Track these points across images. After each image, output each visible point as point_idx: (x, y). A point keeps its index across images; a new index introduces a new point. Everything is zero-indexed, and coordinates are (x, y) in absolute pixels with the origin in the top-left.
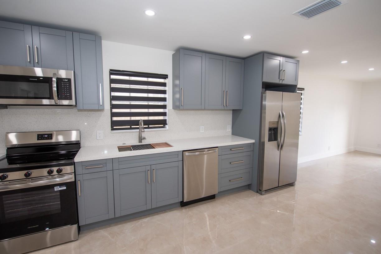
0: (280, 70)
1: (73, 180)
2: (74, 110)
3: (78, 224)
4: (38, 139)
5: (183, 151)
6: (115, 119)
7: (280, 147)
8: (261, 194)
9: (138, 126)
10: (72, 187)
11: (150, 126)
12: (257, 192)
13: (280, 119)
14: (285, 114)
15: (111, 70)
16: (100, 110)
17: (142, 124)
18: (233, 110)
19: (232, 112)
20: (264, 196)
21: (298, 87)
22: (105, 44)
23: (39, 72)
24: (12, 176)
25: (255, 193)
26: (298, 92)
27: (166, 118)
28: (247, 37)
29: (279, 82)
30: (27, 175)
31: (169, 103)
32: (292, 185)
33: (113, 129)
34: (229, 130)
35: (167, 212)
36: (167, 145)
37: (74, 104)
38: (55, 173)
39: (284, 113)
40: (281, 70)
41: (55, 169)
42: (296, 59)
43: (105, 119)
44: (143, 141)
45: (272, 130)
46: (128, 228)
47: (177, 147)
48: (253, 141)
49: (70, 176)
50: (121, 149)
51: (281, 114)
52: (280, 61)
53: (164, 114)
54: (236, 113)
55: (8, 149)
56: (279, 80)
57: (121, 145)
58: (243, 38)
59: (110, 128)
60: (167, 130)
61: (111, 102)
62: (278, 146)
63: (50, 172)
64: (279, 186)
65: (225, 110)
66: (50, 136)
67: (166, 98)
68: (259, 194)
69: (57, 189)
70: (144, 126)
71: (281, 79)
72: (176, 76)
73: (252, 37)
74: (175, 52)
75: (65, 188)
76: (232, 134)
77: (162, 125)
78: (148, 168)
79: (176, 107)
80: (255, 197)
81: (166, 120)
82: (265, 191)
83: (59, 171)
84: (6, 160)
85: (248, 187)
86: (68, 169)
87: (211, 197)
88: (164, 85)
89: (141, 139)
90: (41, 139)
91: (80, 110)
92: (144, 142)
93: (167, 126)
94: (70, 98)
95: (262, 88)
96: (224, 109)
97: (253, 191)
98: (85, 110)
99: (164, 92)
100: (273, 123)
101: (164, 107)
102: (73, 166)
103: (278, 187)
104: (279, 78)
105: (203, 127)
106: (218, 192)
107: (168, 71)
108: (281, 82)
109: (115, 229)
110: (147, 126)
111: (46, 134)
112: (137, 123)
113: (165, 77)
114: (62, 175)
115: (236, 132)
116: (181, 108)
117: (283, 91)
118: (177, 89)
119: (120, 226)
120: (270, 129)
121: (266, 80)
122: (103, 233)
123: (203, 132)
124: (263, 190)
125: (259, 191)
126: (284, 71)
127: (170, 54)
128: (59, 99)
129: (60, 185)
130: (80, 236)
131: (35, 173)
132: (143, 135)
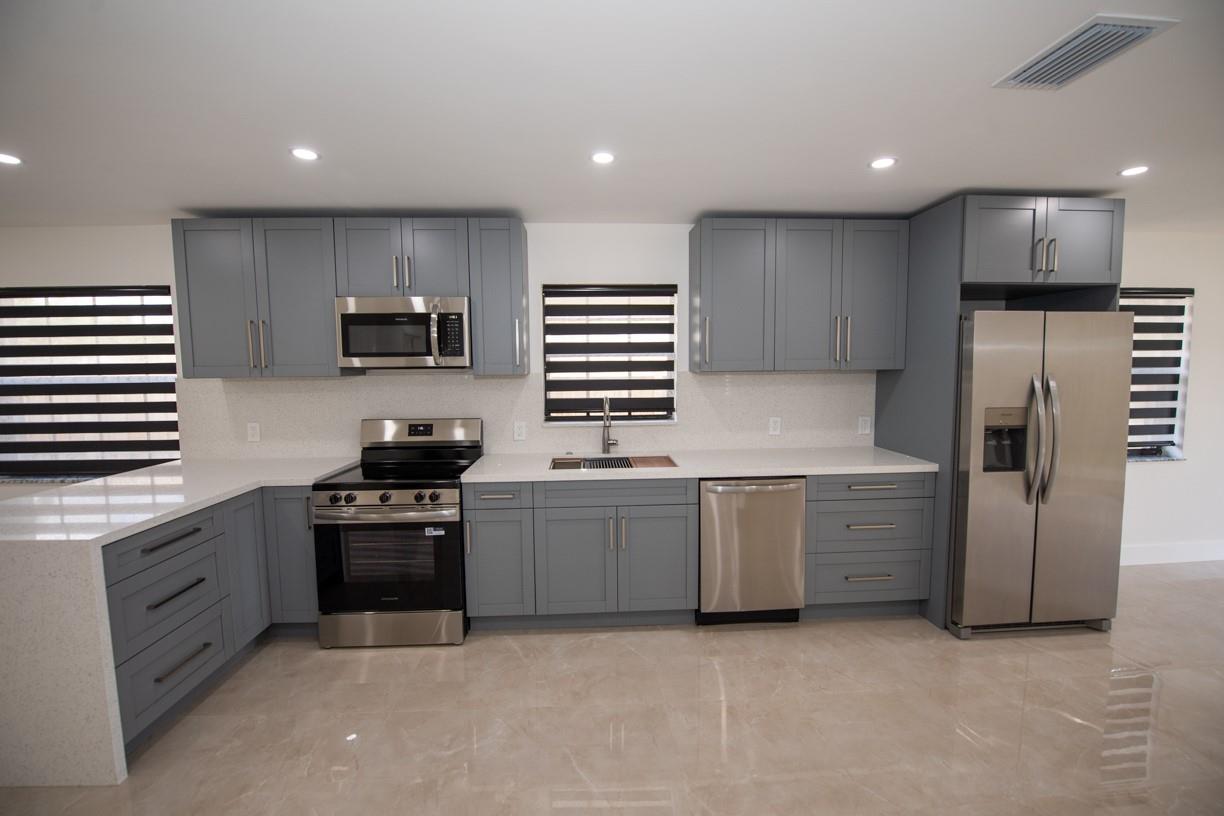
0: (1036, 240)
1: (457, 519)
2: (467, 377)
3: (465, 613)
4: (410, 434)
5: (701, 479)
6: (554, 395)
7: (1038, 491)
8: (958, 637)
9: (602, 414)
10: (455, 530)
11: (633, 414)
12: (946, 628)
13: (1034, 401)
14: (1058, 386)
15: (545, 287)
16: (519, 372)
17: (607, 407)
18: (880, 373)
19: (874, 376)
20: (967, 642)
21: (1122, 285)
22: (533, 229)
23: (419, 305)
24: (363, 497)
25: (939, 630)
26: (1123, 302)
27: (674, 394)
28: (883, 163)
29: (1033, 279)
30: (384, 499)
31: (680, 357)
32: (1095, 625)
33: (549, 419)
34: (866, 430)
35: (658, 630)
36: (668, 461)
37: (468, 365)
38: (427, 500)
39: (1052, 384)
40: (1040, 240)
41: (428, 492)
42: (1112, 197)
43: (532, 395)
44: (612, 449)
45: (1005, 436)
46: (560, 644)
47: (687, 469)
48: (933, 467)
49: (453, 511)
50: (557, 464)
51: (1038, 385)
52: (1034, 210)
53: (668, 384)
54: (886, 378)
55: (365, 450)
56: (1030, 272)
57: (561, 454)
58: (869, 165)
59: (543, 417)
60: (676, 425)
61: (545, 357)
62: (1029, 487)
63: (419, 498)
64: (1033, 621)
65: (839, 371)
66: (428, 429)
67: (672, 343)
68: (950, 636)
69: (430, 532)
70: (612, 414)
71: (1038, 268)
72: (695, 286)
73: (896, 161)
74: (693, 226)
75: (443, 533)
76: (876, 444)
77: (665, 413)
78: (612, 512)
79: (699, 368)
80: (931, 642)
81: (671, 400)
82: (973, 628)
83: (434, 498)
84: (360, 470)
85: (917, 608)
86: (449, 495)
87: (787, 617)
88: (668, 310)
89: (607, 445)
90: (414, 435)
91: (477, 377)
92: (614, 453)
93: (675, 414)
94: (462, 354)
95: (962, 299)
96: (836, 366)
97: (931, 621)
98: (493, 377)
99: (668, 329)
100: (1006, 412)
101: (668, 366)
102: (457, 491)
103: (1029, 624)
104: (1032, 266)
105: (779, 419)
106: (806, 606)
107: (680, 276)
108: (1040, 279)
109: (536, 640)
110: (626, 414)
111: (420, 425)
112: (598, 404)
113: (670, 290)
114: (441, 506)
115: (886, 439)
116: (706, 368)
117: (1046, 309)
118: (697, 320)
119: (545, 636)
120: (993, 433)
121: (971, 276)
122: (511, 643)
123: (778, 432)
124: (964, 624)
125: (952, 624)
126: (1052, 241)
127: (686, 229)
128: (442, 352)
129: (436, 525)
130: (467, 638)
131: (396, 496)
132: (614, 434)
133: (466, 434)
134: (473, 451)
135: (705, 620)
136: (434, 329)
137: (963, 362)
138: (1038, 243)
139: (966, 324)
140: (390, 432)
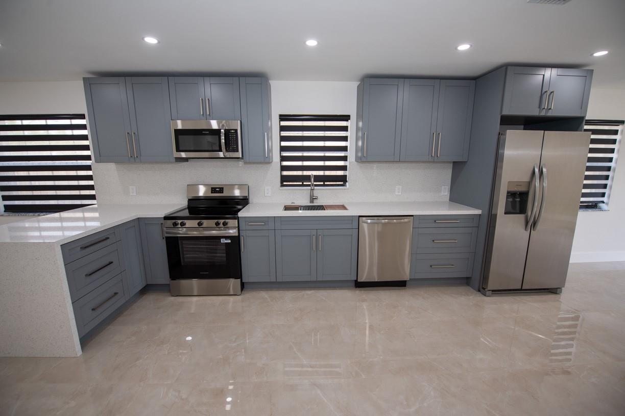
0: (543, 92)
1: (237, 235)
2: (241, 163)
3: (241, 280)
4: (212, 193)
5: (360, 216)
6: (285, 173)
7: (531, 224)
8: (485, 295)
9: (310, 183)
10: (236, 240)
11: (326, 183)
12: (479, 291)
13: (534, 179)
14: (547, 171)
15: (281, 116)
16: (267, 161)
17: (313, 180)
18: (454, 163)
19: (452, 165)
20: (489, 298)
21: (587, 118)
23: (214, 125)
24: (189, 223)
25: (476, 292)
26: (586, 127)
27: (347, 173)
28: (464, 47)
29: (539, 113)
30: (200, 224)
31: (351, 154)
32: (554, 291)
33: (282, 185)
34: (445, 193)
35: (336, 289)
36: (343, 207)
37: (241, 156)
38: (221, 225)
39: (544, 170)
40: (545, 92)
41: (222, 221)
42: (585, 68)
43: (274, 173)
44: (315, 201)
45: (517, 196)
46: (289, 295)
47: (352, 212)
48: (478, 212)
49: (235, 231)
50: (287, 208)
51: (537, 170)
52: (544, 75)
53: (344, 168)
54: (458, 166)
55: (189, 200)
56: (539, 109)
57: (289, 203)
58: (456, 48)
59: (280, 184)
60: (348, 189)
61: (280, 153)
62: (527, 223)
63: (217, 224)
64: (523, 288)
65: (434, 162)
66: (221, 190)
67: (347, 147)
68: (481, 295)
69: (223, 241)
70: (315, 183)
71: (543, 107)
72: (360, 116)
73: (471, 46)
74: (359, 83)
75: (230, 241)
76: (450, 200)
77: (342, 183)
78: (314, 232)
79: (359, 160)
80: (471, 297)
81: (345, 176)
82: (493, 291)
83: (225, 224)
84: (187, 210)
85: (466, 281)
86: (232, 223)
87: (401, 284)
88: (345, 129)
89: (312, 199)
90: (214, 193)
91: (246, 163)
92: (316, 203)
93: (347, 183)
94: (237, 151)
95: (501, 124)
96: (433, 160)
97: (472, 288)
98: (254, 163)
99: (345, 139)
100: (518, 184)
101: (344, 158)
102: (237, 220)
103: (521, 290)
104: (540, 107)
105: (401, 187)
106: (410, 279)
107: (352, 111)
108: (543, 114)
109: (276, 294)
110: (322, 183)
111: (218, 188)
112: (308, 178)
113: (346, 118)
114: (229, 228)
115: (456, 198)
116: (364, 159)
117: (545, 129)
118: (360, 134)
119: (281, 292)
120: (511, 194)
121: (506, 112)
122: (264, 294)
123: (400, 194)
124: (488, 289)
125: (482, 287)
126: (551, 92)
127: (354, 85)
128: (227, 150)
129: (226, 238)
130: (243, 292)
131: (206, 223)
132: (316, 193)
133: (241, 193)
134: (244, 201)
135: (360, 285)
136: (223, 137)
137: (498, 159)
138: (544, 93)
139: (502, 137)
140: (202, 191)
